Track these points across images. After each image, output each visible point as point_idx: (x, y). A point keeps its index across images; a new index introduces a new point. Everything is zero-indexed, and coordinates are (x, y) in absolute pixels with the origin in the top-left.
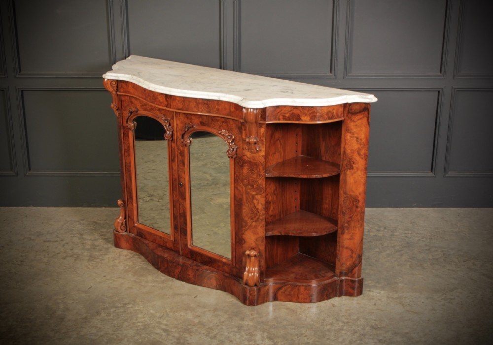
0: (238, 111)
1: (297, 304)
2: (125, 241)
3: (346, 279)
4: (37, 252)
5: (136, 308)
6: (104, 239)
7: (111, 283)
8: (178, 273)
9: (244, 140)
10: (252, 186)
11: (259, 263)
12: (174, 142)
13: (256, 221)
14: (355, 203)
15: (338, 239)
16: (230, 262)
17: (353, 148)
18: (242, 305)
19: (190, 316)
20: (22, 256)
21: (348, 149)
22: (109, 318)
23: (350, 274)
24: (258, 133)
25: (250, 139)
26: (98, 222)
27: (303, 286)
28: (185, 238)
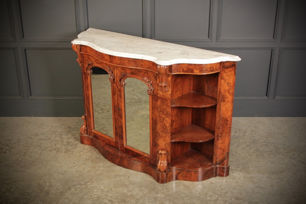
0: (154, 67)
1: (190, 182)
2: (87, 140)
3: (219, 167)
4: (34, 146)
5: (93, 185)
6: (75, 138)
7: (78, 168)
8: (118, 162)
9: (158, 85)
10: (163, 112)
11: (167, 158)
12: (115, 83)
13: (165, 133)
14: (226, 122)
15: (215, 143)
16: (149, 157)
17: (225, 89)
18: (156, 183)
19: (125, 191)
20: (25, 150)
21: (222, 90)
22: (76, 192)
23: (221, 164)
24: (167, 80)
25: (162, 84)
26: (71, 126)
27: (194, 171)
28: (122, 141)
